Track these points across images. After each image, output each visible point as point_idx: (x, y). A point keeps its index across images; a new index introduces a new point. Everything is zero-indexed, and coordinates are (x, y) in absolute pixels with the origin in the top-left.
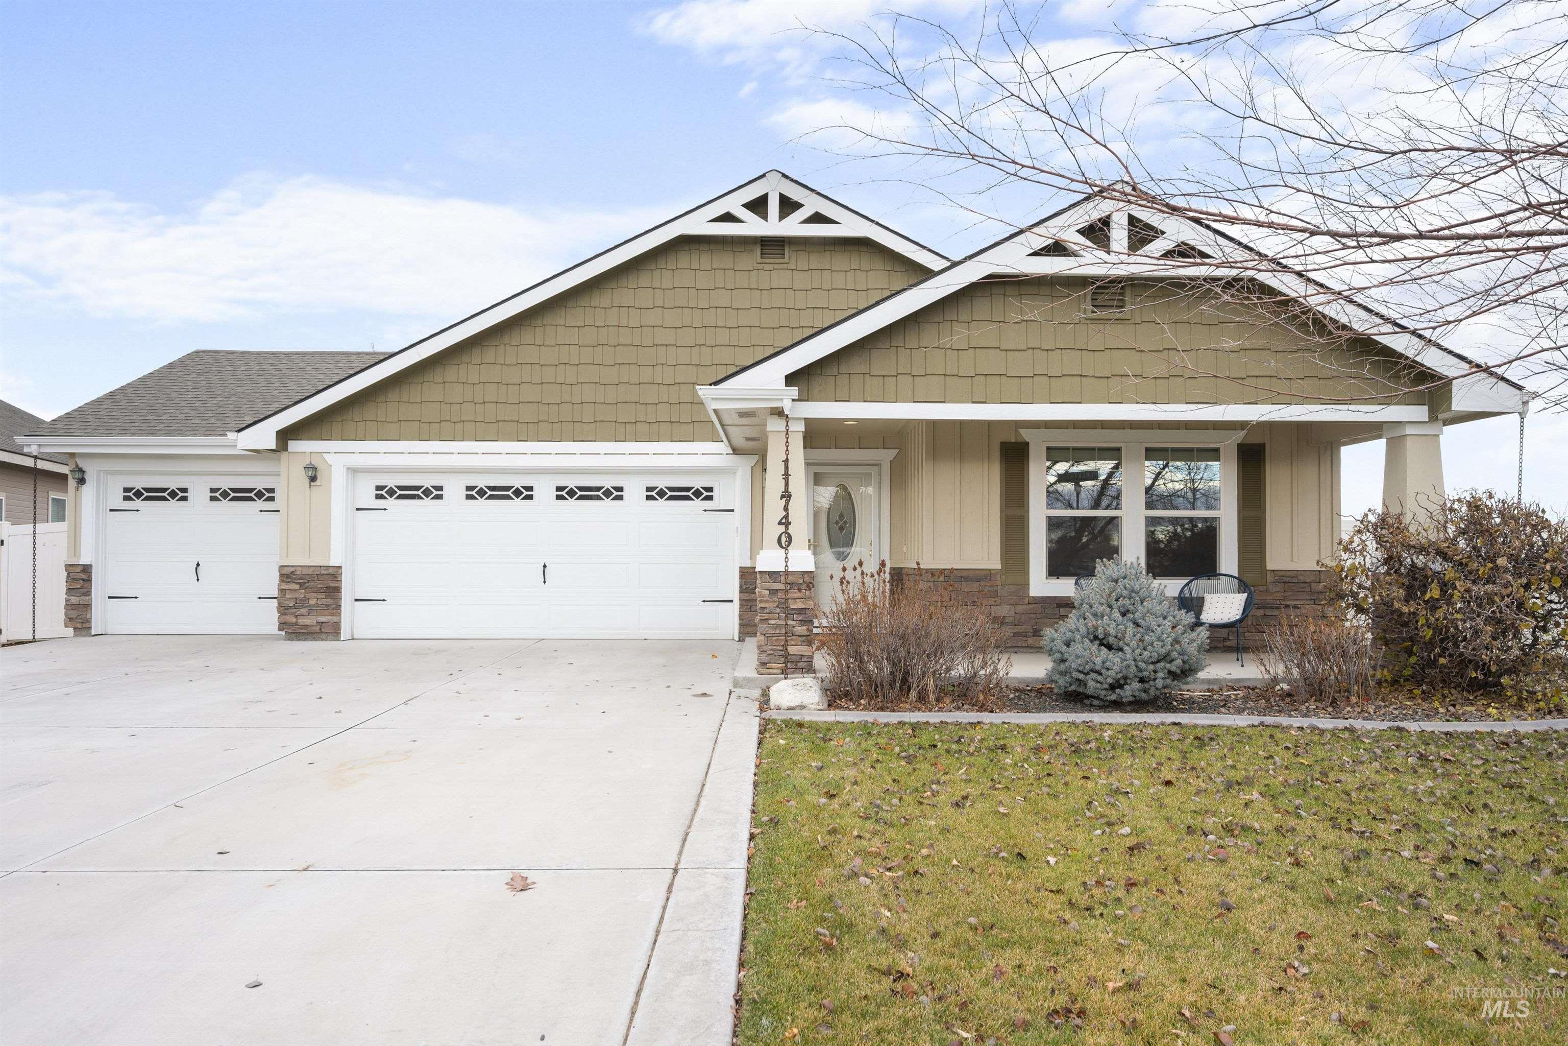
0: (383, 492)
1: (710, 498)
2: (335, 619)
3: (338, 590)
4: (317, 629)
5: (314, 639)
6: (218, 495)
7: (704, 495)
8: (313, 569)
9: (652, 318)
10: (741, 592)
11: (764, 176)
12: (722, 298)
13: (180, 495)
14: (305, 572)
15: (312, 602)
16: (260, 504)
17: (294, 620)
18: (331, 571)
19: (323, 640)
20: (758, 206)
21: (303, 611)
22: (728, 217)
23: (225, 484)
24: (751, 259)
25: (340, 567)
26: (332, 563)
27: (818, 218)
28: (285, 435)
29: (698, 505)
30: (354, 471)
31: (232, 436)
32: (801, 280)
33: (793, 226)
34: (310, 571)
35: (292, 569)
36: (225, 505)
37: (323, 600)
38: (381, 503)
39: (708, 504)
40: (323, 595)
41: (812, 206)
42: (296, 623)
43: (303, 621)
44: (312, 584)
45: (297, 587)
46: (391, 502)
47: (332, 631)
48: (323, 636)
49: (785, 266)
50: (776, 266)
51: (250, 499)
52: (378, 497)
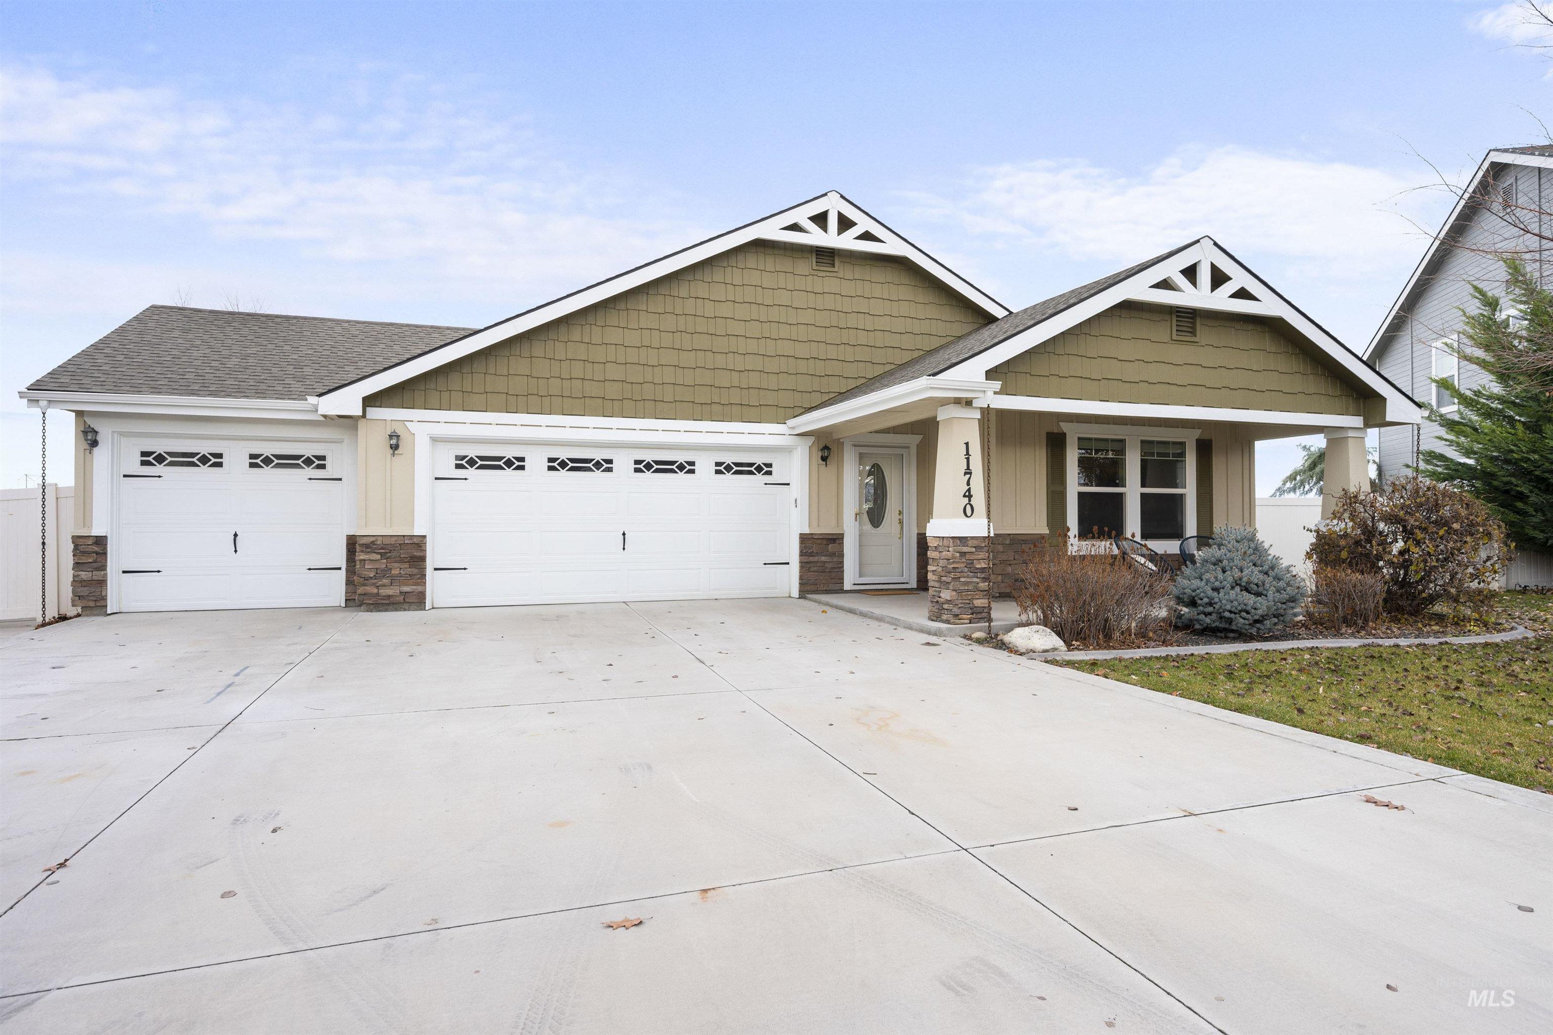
0: (465, 462)
1: (769, 473)
2: (420, 588)
3: (423, 559)
4: (401, 599)
5: (396, 610)
6: (257, 461)
7: (764, 469)
8: (394, 539)
9: (725, 310)
10: (801, 555)
11: (826, 194)
12: (784, 298)
13: (214, 460)
14: (387, 541)
15: (395, 572)
16: (310, 472)
17: (375, 591)
18: (415, 540)
19: (405, 610)
20: (820, 220)
21: (385, 581)
22: (795, 227)
23: (268, 450)
24: (804, 266)
25: (425, 537)
26: (417, 532)
27: (867, 236)
28: (370, 401)
29: (760, 478)
30: (435, 440)
31: (312, 400)
32: (848, 288)
33: (848, 241)
34: (393, 541)
35: (372, 539)
36: (267, 472)
37: (406, 569)
38: (461, 473)
39: (768, 479)
40: (407, 565)
41: (863, 224)
42: (378, 594)
43: (384, 592)
44: (394, 554)
45: (379, 557)
46: (471, 472)
47: (418, 601)
48: (406, 606)
49: (835, 274)
50: (828, 274)
51: (297, 466)
52: (458, 466)
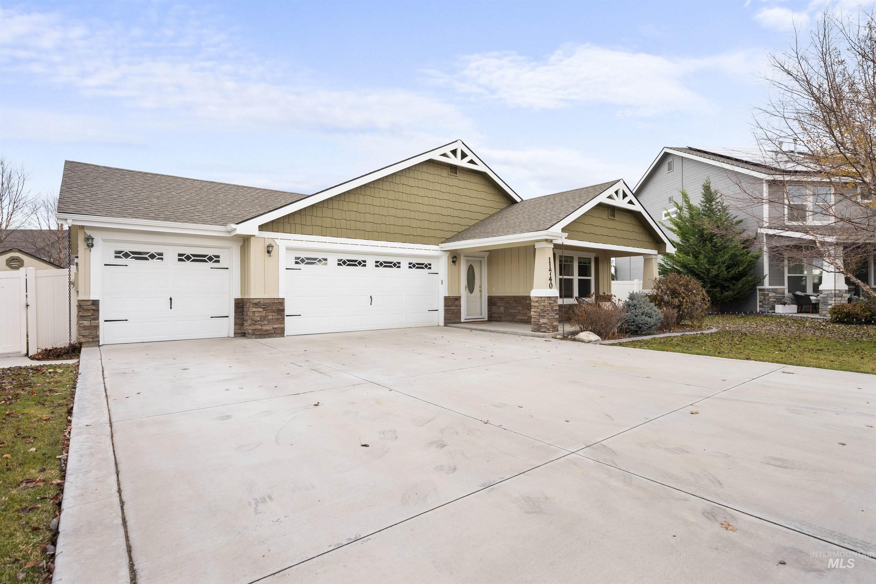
0: (299, 261)
1: (430, 268)
2: (282, 326)
3: (283, 310)
4: (273, 331)
5: (270, 337)
6: (182, 258)
7: (428, 266)
8: (270, 300)
9: (415, 191)
10: (445, 307)
11: (456, 141)
12: (438, 187)
14: (266, 301)
15: (270, 317)
16: (211, 264)
17: (261, 328)
18: (280, 301)
19: (274, 337)
20: (454, 152)
21: (266, 322)
22: (444, 155)
23: (188, 251)
24: (445, 173)
25: (284, 299)
26: (281, 297)
27: (471, 162)
29: (426, 270)
30: (288, 249)
32: (462, 184)
33: (464, 163)
34: (269, 301)
35: (259, 300)
36: (188, 264)
37: (275, 316)
38: (297, 266)
39: (430, 271)
40: (276, 314)
41: (470, 156)
42: (262, 329)
43: (265, 328)
44: (270, 308)
45: (262, 310)
46: (302, 266)
47: (280, 332)
48: (274, 335)
49: (457, 178)
50: (454, 177)
51: (205, 261)
52: (297, 263)
